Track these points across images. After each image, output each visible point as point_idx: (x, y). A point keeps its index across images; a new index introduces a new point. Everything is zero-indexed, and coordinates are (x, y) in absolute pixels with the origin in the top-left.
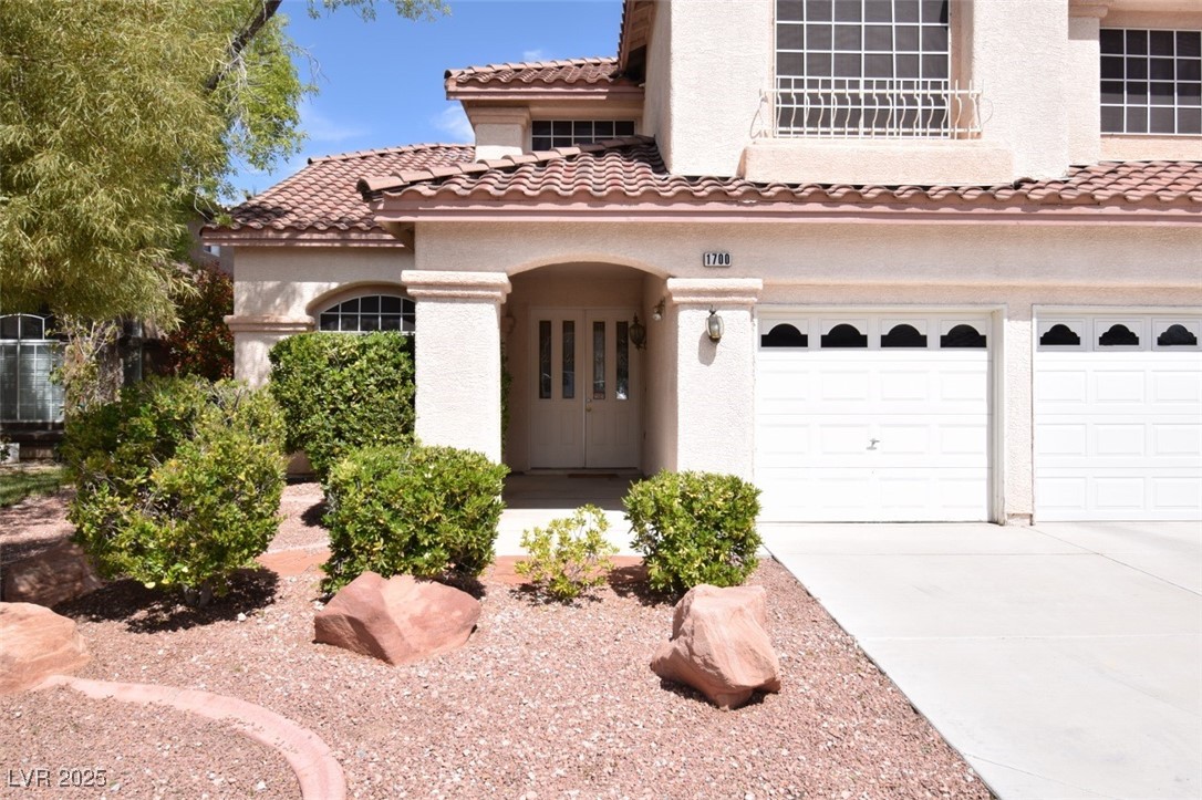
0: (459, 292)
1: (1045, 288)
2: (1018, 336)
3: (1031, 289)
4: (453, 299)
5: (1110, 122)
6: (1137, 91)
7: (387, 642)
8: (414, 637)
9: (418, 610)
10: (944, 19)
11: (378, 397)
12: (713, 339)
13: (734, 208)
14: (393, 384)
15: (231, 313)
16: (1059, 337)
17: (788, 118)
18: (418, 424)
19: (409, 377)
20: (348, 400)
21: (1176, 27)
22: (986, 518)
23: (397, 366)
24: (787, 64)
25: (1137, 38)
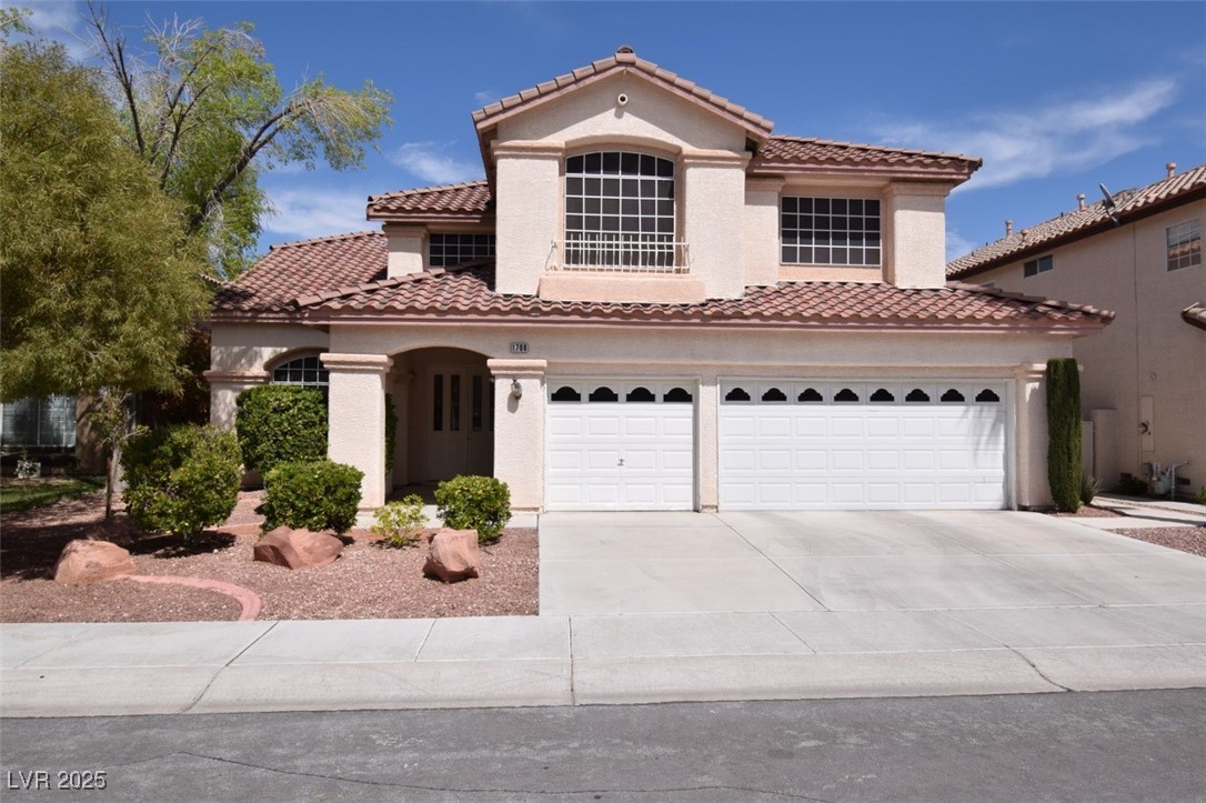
0: (357, 367)
1: (726, 366)
2: (709, 395)
3: (716, 366)
4: (353, 371)
5: (788, 256)
6: (806, 237)
7: (290, 558)
8: (305, 557)
9: (308, 545)
10: (671, 195)
11: (304, 432)
12: (515, 397)
13: (526, 318)
14: (314, 424)
15: (209, 369)
16: (737, 396)
17: (573, 257)
18: (329, 449)
19: (324, 419)
20: (284, 434)
21: (831, 196)
22: (691, 508)
23: (316, 413)
24: (573, 222)
25: (806, 203)
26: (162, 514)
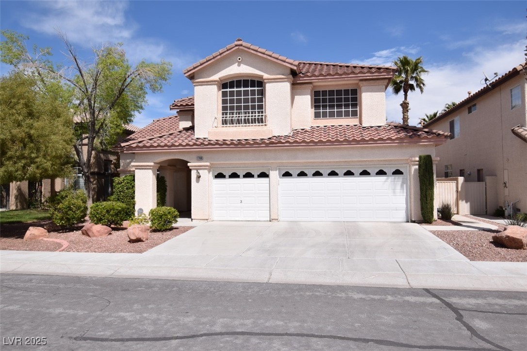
0: (143, 167)
1: (281, 163)
2: (274, 175)
3: (276, 163)
4: (143, 169)
5: (317, 115)
6: (324, 107)
7: (90, 234)
8: (96, 234)
9: (98, 230)
10: (262, 95)
11: (126, 191)
12: (199, 177)
13: (199, 147)
14: (130, 188)
15: (119, 168)
16: (287, 174)
17: (225, 122)
18: (136, 197)
19: (133, 187)
20: (120, 192)
21: (335, 89)
22: (269, 220)
23: (131, 184)
24: (224, 108)
25: (324, 93)
26: (56, 219)
